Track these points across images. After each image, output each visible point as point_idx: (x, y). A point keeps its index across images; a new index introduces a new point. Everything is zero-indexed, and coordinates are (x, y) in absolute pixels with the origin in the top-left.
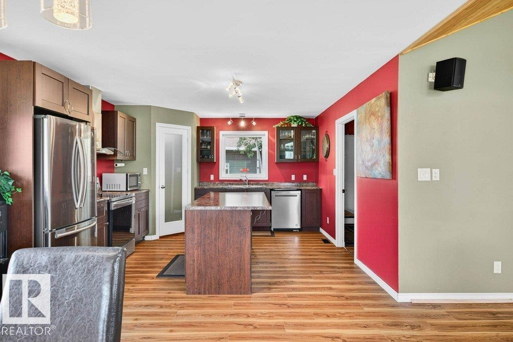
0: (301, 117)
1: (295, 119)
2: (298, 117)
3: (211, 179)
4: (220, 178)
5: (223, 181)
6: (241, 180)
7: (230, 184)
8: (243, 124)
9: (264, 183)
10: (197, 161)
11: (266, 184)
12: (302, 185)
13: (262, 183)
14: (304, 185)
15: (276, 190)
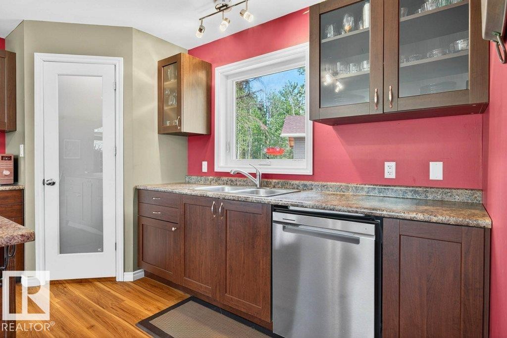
3: (203, 171)
4: (217, 169)
9: (302, 182)
10: (159, 133)
11: (305, 185)
12: (423, 197)
13: (297, 182)
14: (430, 197)
15: (291, 208)
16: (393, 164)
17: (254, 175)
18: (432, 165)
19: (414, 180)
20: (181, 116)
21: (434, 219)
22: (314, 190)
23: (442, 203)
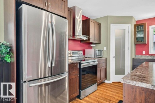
3: (143, 54)
4: (150, 53)
10: (134, 44)
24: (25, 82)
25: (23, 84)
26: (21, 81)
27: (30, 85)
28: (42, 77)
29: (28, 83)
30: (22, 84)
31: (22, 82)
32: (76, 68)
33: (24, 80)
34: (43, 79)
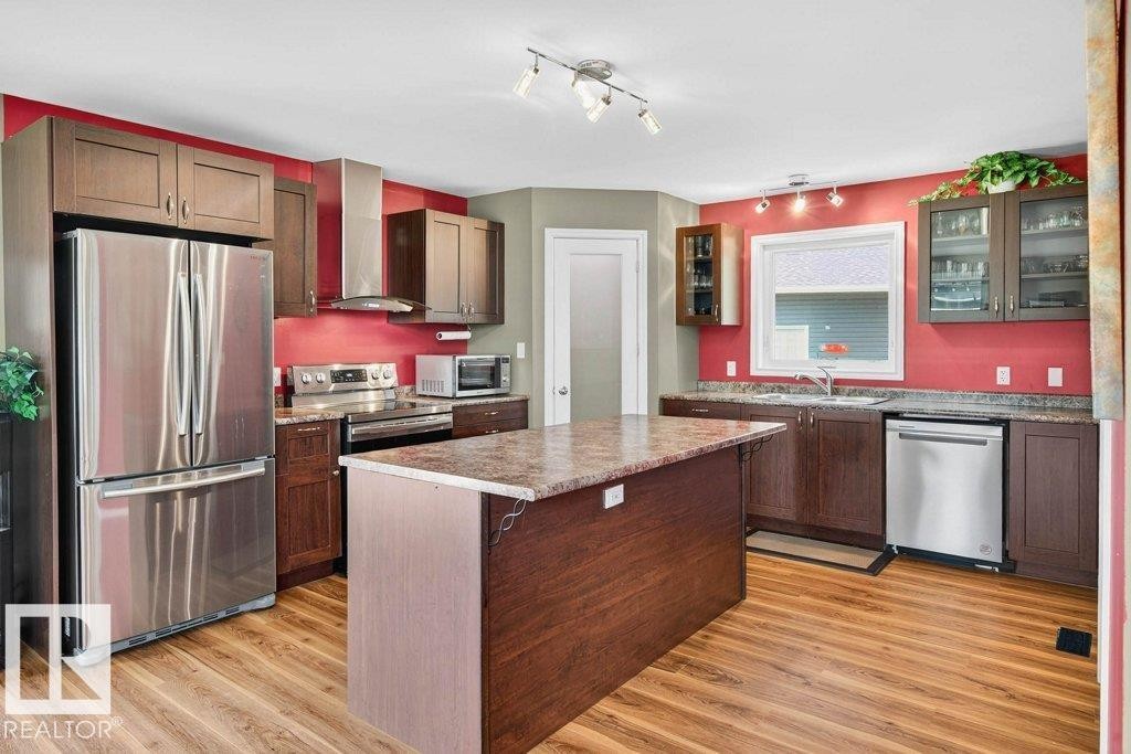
0: (1022, 157)
1: (999, 167)
2: (1006, 159)
3: (729, 374)
4: (753, 372)
5: (760, 380)
6: (805, 380)
7: (781, 390)
8: (799, 207)
9: (890, 389)
10: (678, 324)
11: (896, 393)
12: (1041, 404)
13: (883, 389)
14: (1049, 405)
15: (905, 415)
16: (1007, 369)
17: (824, 381)
18: (1051, 371)
19: (1031, 386)
20: (720, 305)
21: (1056, 420)
22: (907, 399)
23: (1062, 409)
24: (89, 482)
25: (82, 488)
26: (76, 478)
27: (107, 494)
28: (159, 468)
29: (99, 486)
30: (79, 488)
31: (79, 482)
32: (324, 443)
33: (84, 476)
34: (160, 477)
